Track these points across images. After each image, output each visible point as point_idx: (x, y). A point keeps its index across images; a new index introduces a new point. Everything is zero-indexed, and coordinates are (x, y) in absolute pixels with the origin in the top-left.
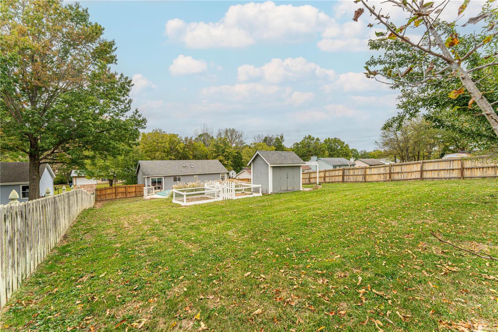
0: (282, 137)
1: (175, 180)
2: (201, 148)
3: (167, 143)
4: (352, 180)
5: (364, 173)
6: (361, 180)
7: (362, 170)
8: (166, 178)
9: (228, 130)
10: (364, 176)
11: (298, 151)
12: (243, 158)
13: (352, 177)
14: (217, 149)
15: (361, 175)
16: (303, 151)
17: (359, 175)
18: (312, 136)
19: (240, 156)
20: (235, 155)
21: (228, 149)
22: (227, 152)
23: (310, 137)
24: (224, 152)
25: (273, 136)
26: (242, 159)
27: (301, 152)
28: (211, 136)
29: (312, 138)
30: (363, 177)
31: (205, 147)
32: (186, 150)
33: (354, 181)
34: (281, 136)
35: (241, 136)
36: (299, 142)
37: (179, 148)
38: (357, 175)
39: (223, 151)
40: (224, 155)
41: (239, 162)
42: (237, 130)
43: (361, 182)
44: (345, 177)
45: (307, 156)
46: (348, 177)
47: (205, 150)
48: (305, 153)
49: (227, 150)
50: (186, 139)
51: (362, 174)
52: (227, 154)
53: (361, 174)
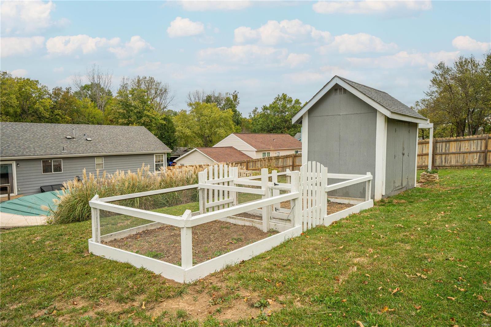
0: (235, 97)
1: (47, 169)
2: (88, 110)
3: (14, 96)
4: (453, 163)
5: (483, 149)
6: (476, 162)
7: (479, 141)
8: (21, 164)
9: (141, 78)
10: (482, 155)
11: (267, 119)
12: (177, 129)
13: (453, 156)
14: (127, 111)
15: (476, 152)
16: (275, 120)
17: (470, 153)
18: (289, 95)
19: (170, 126)
20: (162, 124)
21: (149, 111)
22: (148, 116)
23: (284, 96)
24: (141, 117)
25: (220, 94)
26: (174, 131)
27: (272, 122)
28: (106, 90)
29: (287, 98)
30: (480, 157)
31: (97, 108)
32: (56, 112)
33: (459, 164)
34: (233, 96)
35: (165, 91)
36: (268, 106)
37: (42, 109)
38: (466, 153)
39: (139, 115)
40: (142, 121)
41: (169, 136)
42: (157, 79)
43: (476, 166)
44: (438, 157)
45: (281, 129)
46: (444, 157)
47: (97, 114)
48: (278, 123)
49: (149, 114)
50: (57, 91)
51: (479, 150)
52: (148, 120)
53: (475, 150)
